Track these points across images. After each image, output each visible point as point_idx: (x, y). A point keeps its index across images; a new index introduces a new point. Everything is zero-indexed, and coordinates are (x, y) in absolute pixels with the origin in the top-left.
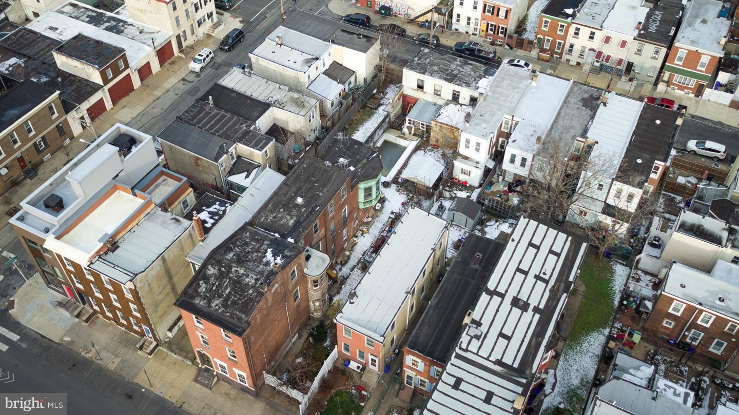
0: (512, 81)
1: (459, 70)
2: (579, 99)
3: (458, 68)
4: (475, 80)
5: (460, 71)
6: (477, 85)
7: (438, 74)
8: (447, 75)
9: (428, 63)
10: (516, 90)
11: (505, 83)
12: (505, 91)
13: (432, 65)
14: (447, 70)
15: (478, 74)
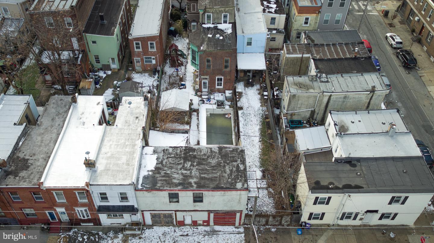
0: (117, 165)
1: (186, 170)
2: (32, 167)
3: (188, 172)
4: (162, 163)
5: (184, 168)
6: (155, 156)
7: (205, 155)
8: (195, 157)
9: (224, 166)
10: (109, 155)
11: (124, 159)
12: (121, 150)
13: (219, 164)
14: (199, 164)
15: (163, 173)
